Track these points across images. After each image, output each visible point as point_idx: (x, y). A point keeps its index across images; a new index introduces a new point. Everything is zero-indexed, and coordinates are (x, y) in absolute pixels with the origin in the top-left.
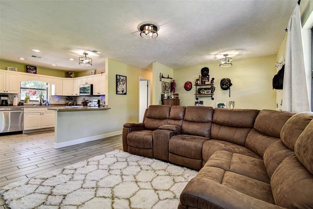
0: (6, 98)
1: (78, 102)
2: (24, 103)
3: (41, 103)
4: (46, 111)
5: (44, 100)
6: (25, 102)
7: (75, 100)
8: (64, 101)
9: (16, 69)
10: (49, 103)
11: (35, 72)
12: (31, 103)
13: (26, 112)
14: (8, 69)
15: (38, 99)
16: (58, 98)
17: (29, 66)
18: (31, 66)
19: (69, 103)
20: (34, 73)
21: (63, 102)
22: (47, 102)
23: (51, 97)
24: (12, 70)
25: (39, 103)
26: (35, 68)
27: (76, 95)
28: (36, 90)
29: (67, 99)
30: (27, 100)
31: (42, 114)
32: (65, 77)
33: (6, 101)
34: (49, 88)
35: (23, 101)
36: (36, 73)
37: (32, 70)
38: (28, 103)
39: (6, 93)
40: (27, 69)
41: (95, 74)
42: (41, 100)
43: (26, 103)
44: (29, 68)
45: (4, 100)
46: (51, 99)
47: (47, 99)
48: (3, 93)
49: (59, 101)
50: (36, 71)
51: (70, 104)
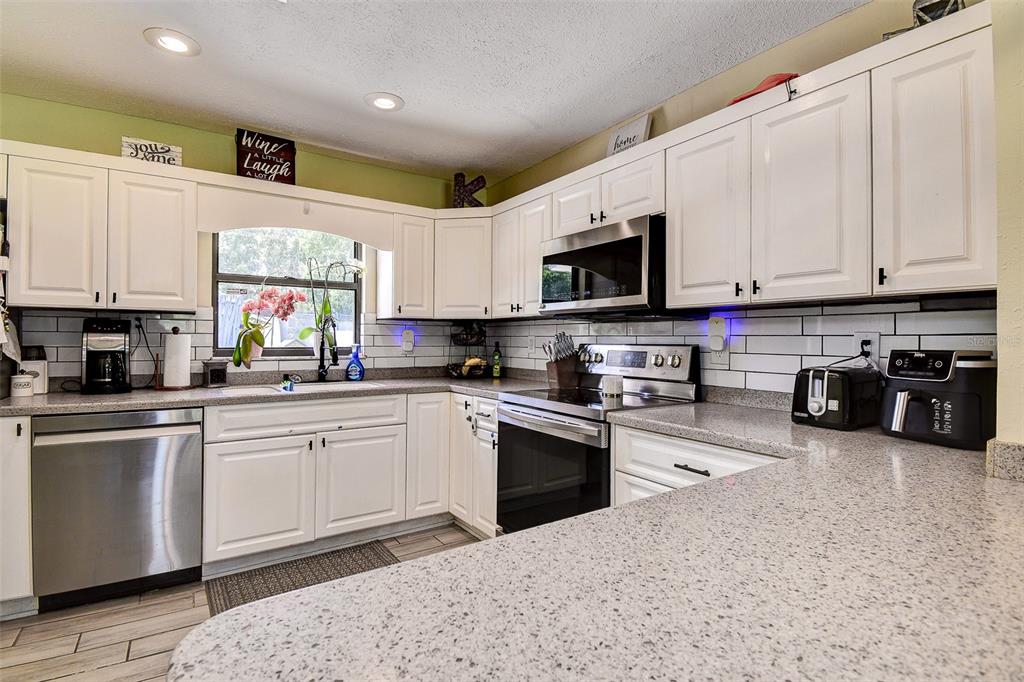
0: (114, 342)
1: (511, 352)
2: (231, 369)
3: (322, 366)
4: (344, 424)
5: (340, 344)
6: (238, 364)
7: (497, 344)
8: (439, 351)
9: (176, 151)
10: (367, 364)
11: (284, 171)
12: (271, 365)
13: (223, 436)
14: (126, 151)
15: (312, 341)
16: (411, 333)
17: (251, 134)
18: (265, 138)
19: (471, 362)
20: (280, 179)
21: (437, 354)
22: (356, 356)
23: (376, 330)
24: (152, 154)
25: (314, 366)
26: (288, 150)
27: (515, 314)
28: (296, 290)
29: (455, 340)
30: (247, 350)
31: (317, 445)
32: (447, 206)
33: (118, 358)
34: (364, 276)
35: (228, 352)
36: (290, 180)
37: (271, 163)
38: (256, 367)
39: (112, 306)
40: (241, 152)
41: (651, 136)
42: (322, 351)
43: (242, 369)
44: (253, 149)
45: (104, 354)
46: (379, 341)
47: (357, 339)
48: (91, 304)
49: (419, 351)
50: (292, 168)
51: (473, 368)
